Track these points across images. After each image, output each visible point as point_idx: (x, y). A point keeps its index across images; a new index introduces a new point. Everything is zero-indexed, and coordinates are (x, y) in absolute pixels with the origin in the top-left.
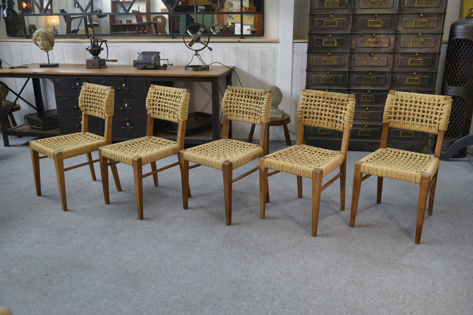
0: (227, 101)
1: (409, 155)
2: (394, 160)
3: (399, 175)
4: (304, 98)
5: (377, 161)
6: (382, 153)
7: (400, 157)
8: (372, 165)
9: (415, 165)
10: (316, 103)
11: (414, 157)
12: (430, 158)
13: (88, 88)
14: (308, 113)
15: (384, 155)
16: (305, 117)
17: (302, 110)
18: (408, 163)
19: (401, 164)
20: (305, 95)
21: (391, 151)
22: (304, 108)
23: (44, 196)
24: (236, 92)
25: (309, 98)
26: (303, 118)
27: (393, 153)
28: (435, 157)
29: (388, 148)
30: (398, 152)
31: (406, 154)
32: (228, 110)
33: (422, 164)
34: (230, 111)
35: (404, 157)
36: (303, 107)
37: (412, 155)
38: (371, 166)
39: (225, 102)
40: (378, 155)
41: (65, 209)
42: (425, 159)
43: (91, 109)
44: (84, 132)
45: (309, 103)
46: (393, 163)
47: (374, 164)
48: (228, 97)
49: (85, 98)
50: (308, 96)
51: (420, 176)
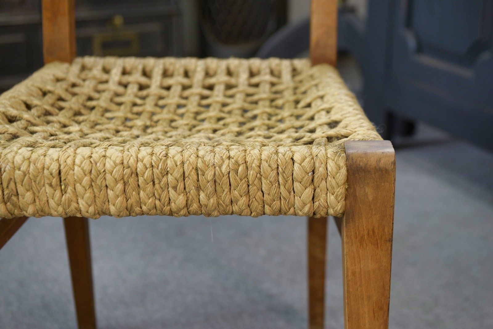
1: (199, 77)
2: (136, 109)
3: (210, 187)
5: (50, 128)
6: (64, 85)
7: (154, 89)
8: (25, 152)
9: (249, 114)
11: (222, 78)
12: (295, 72)
15: (76, 90)
18: (213, 113)
19: (180, 122)
21: (106, 71)
27: (115, 75)
28: (316, 62)
29: (88, 60)
30: (140, 68)
31: (181, 71)
33: (280, 102)
35: (176, 90)
37: (208, 74)
38: (18, 159)
40: (44, 94)
42: (274, 80)
46: (139, 122)
47: (33, 146)
51: (342, 163)
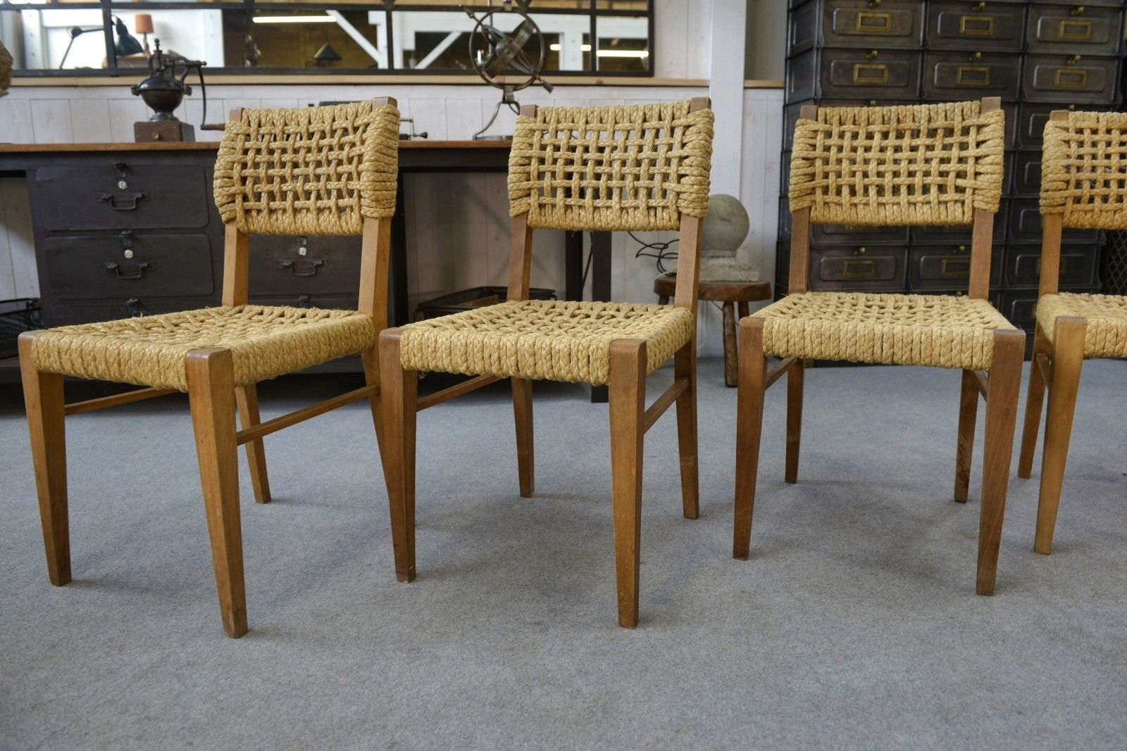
0: (811, 154)
4: (1066, 139)
10: (1110, 150)
13: (260, 126)
14: (1086, 185)
16: (1078, 200)
17: (1067, 177)
20: (1067, 129)
22: (1073, 170)
23: (89, 584)
24: (841, 124)
25: (1087, 136)
26: (1070, 201)
32: (814, 189)
34: (826, 190)
36: (1068, 168)
39: (804, 159)
41: (239, 626)
43: (275, 205)
44: (235, 305)
45: (1087, 149)
48: (812, 141)
49: (244, 166)
50: (1080, 131)
